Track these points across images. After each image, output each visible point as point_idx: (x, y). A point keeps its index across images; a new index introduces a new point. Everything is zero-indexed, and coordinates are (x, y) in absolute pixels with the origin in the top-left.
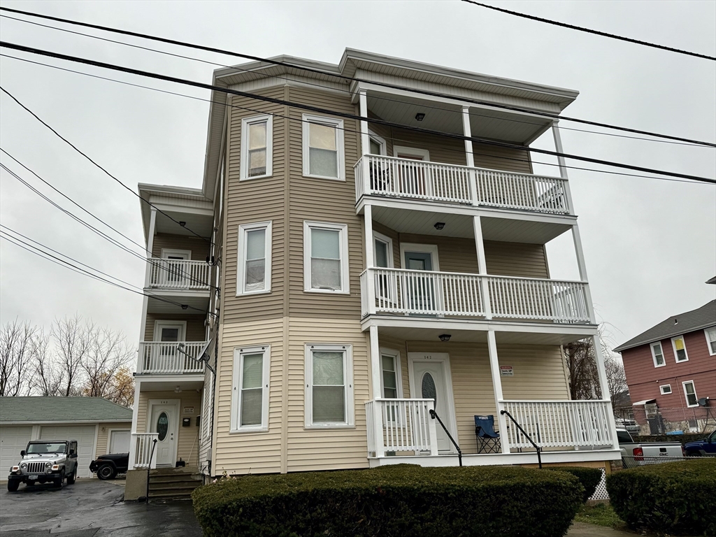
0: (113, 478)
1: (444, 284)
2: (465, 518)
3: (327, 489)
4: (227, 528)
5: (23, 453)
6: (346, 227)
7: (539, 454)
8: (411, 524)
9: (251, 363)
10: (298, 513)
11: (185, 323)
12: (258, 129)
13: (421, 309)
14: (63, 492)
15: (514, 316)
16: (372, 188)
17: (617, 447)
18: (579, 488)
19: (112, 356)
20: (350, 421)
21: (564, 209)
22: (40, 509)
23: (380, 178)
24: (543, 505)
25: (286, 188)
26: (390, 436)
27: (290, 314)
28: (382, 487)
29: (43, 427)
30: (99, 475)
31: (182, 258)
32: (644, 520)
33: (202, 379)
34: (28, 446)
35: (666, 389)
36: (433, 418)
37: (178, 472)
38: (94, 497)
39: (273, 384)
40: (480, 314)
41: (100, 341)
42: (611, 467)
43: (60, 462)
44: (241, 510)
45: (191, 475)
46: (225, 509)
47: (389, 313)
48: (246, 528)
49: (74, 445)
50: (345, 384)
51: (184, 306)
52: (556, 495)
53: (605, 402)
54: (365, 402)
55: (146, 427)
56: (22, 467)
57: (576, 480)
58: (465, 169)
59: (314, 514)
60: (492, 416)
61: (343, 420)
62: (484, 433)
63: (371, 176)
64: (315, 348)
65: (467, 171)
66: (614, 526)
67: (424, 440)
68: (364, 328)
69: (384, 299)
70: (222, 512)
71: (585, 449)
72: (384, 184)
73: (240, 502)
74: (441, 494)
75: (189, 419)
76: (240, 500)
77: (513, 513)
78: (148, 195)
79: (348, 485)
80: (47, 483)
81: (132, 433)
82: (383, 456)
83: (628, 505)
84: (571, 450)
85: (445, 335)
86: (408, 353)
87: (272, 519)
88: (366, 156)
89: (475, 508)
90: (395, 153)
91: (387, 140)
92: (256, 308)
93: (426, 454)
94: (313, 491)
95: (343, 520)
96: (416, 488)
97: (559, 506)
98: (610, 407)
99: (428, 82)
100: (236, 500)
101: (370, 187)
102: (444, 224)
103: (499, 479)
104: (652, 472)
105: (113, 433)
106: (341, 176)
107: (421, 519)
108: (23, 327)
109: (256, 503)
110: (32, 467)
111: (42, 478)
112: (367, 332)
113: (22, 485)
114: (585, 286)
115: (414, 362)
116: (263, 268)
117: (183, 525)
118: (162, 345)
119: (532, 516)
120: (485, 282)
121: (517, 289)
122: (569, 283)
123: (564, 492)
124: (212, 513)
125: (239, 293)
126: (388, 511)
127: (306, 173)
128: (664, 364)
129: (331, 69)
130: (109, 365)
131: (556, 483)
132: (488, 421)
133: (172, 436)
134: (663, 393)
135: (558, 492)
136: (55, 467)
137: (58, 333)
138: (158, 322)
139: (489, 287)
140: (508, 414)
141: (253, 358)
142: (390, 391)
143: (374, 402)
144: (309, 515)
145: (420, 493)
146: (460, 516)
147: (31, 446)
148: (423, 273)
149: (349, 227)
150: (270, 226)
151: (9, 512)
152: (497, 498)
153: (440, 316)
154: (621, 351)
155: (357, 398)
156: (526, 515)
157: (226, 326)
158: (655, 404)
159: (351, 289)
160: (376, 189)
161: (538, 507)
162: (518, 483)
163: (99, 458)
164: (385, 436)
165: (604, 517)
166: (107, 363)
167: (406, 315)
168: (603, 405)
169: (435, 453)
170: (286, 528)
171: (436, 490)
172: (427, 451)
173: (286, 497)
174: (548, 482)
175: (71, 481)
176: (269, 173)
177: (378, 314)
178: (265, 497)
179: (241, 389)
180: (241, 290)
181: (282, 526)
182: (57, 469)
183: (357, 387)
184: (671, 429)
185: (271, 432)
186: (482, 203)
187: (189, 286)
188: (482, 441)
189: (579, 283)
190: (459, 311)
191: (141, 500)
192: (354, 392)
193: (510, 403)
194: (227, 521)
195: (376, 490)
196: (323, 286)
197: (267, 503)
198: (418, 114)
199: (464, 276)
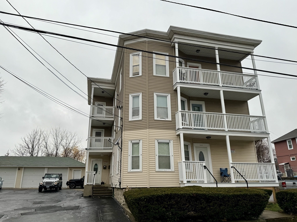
0: (75, 188)
1: (207, 117)
2: (225, 206)
3: (175, 194)
4: (141, 206)
5: (43, 178)
6: (170, 95)
7: (247, 183)
8: (205, 207)
9: (135, 146)
10: (165, 202)
11: (104, 130)
12: (136, 58)
13: (200, 127)
14: (59, 192)
15: (236, 130)
16: (180, 80)
17: (277, 182)
18: (268, 196)
19: (72, 141)
20: (172, 168)
21: (256, 88)
22: (53, 199)
23: (183, 76)
24: (254, 202)
25: (147, 80)
26: (188, 175)
27: (149, 128)
28: (195, 194)
29: (49, 168)
30: (70, 187)
31: (102, 105)
32: (291, 209)
33: (111, 151)
34: (45, 175)
35: (293, 159)
36: (205, 169)
37: (103, 186)
38: (71, 195)
39: (143, 154)
40: (223, 129)
41: (68, 136)
42: (275, 189)
43: (57, 181)
44: (145, 200)
45: (108, 187)
46: (140, 199)
47: (187, 128)
48: (147, 206)
49: (61, 175)
50: (170, 155)
51: (104, 124)
52: (259, 199)
53: (272, 164)
54: (178, 162)
55: (90, 169)
56: (44, 183)
57: (266, 193)
58: (216, 72)
59: (171, 202)
60: (227, 168)
61: (170, 168)
62: (224, 175)
63: (180, 75)
64: (159, 141)
65: (217, 73)
66: (279, 211)
67: (201, 177)
68: (177, 133)
69: (185, 123)
70: (139, 200)
71: (263, 182)
72: (185, 78)
73: (145, 197)
74: (216, 197)
75: (106, 166)
76: (145, 196)
77: (243, 204)
78: (91, 81)
79: (182, 192)
80: (52, 189)
81: (86, 171)
82: (186, 183)
83: (284, 203)
84: (258, 182)
85: (209, 137)
86: (194, 144)
87: (156, 204)
88: (178, 67)
89: (229, 202)
90: (188, 65)
91: (185, 61)
92: (136, 126)
93: (203, 182)
94: (170, 194)
95: (181, 205)
96: (207, 194)
97: (260, 203)
98: (274, 166)
99: (202, 38)
100: (143, 196)
101: (179, 79)
102: (208, 93)
103: (237, 192)
104: (295, 191)
105: (74, 171)
106: (168, 75)
107: (209, 205)
108: (40, 130)
109: (151, 198)
110: (47, 183)
111: (51, 187)
112: (179, 135)
113: (43, 190)
114: (265, 118)
115: (196, 147)
116: (138, 111)
117: (110, 206)
118: (95, 138)
119: (250, 206)
120: (225, 116)
121: (237, 119)
122: (258, 117)
123: (262, 197)
124: (135, 200)
125: (130, 120)
126: (197, 202)
127: (155, 74)
128: (293, 148)
129: (164, 34)
130: (71, 145)
131: (259, 194)
132: (225, 170)
133: (99, 173)
134: (292, 160)
135: (260, 197)
136: (55, 183)
137: (52, 133)
138: (94, 129)
139: (227, 118)
140: (234, 168)
141: (135, 144)
142: (187, 158)
143: (182, 162)
144: (169, 203)
145: (209, 196)
146: (223, 205)
147: (46, 175)
148: (199, 113)
149: (171, 95)
150: (141, 94)
151: (43, 199)
152: (237, 199)
153: (206, 130)
154: (274, 143)
155: (175, 160)
156: (248, 205)
157: (125, 132)
158: (288, 165)
159: (172, 119)
160: (182, 80)
161: (252, 203)
162: (245, 194)
163: (70, 180)
164: (187, 175)
165: (273, 208)
166: (70, 144)
167: (192, 129)
168: (272, 165)
169: (206, 182)
170: (161, 207)
171: (214, 195)
172: (203, 181)
173: (161, 196)
174: (256, 194)
175: (60, 189)
176: (140, 74)
177: (183, 128)
178: (153, 195)
179: (131, 156)
180: (131, 119)
181: (160, 206)
182: (56, 184)
183: (175, 156)
184: (295, 175)
185: (143, 172)
186: (223, 85)
187: (105, 116)
188: (223, 178)
189: (262, 117)
190: (215, 127)
191: (90, 196)
192: (174, 158)
193: (235, 163)
194: (141, 204)
195: (192, 194)
196: (161, 117)
197: (154, 197)
198: (197, 50)
199: (217, 114)
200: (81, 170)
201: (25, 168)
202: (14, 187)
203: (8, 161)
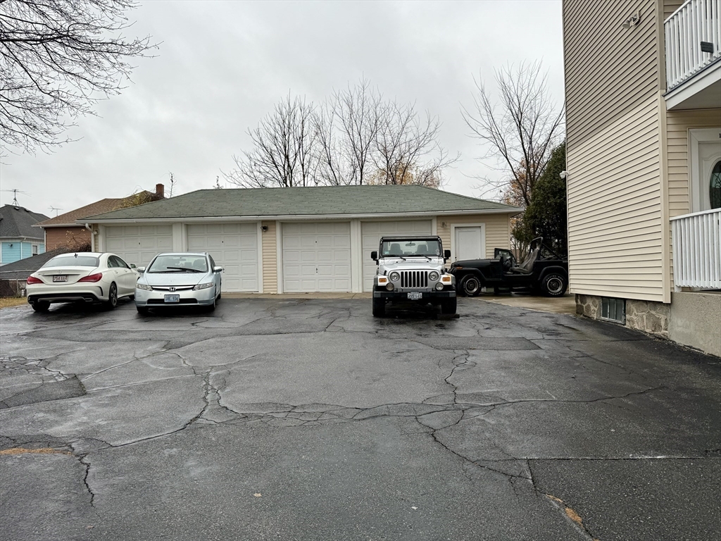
5: (374, 256)
29: (363, 222)
56: (392, 278)
105: (457, 231)
110: (408, 278)
136: (445, 279)
147: (385, 244)
182: (448, 283)
200: (483, 226)
201: (285, 224)
202: (261, 291)
203: (225, 204)
